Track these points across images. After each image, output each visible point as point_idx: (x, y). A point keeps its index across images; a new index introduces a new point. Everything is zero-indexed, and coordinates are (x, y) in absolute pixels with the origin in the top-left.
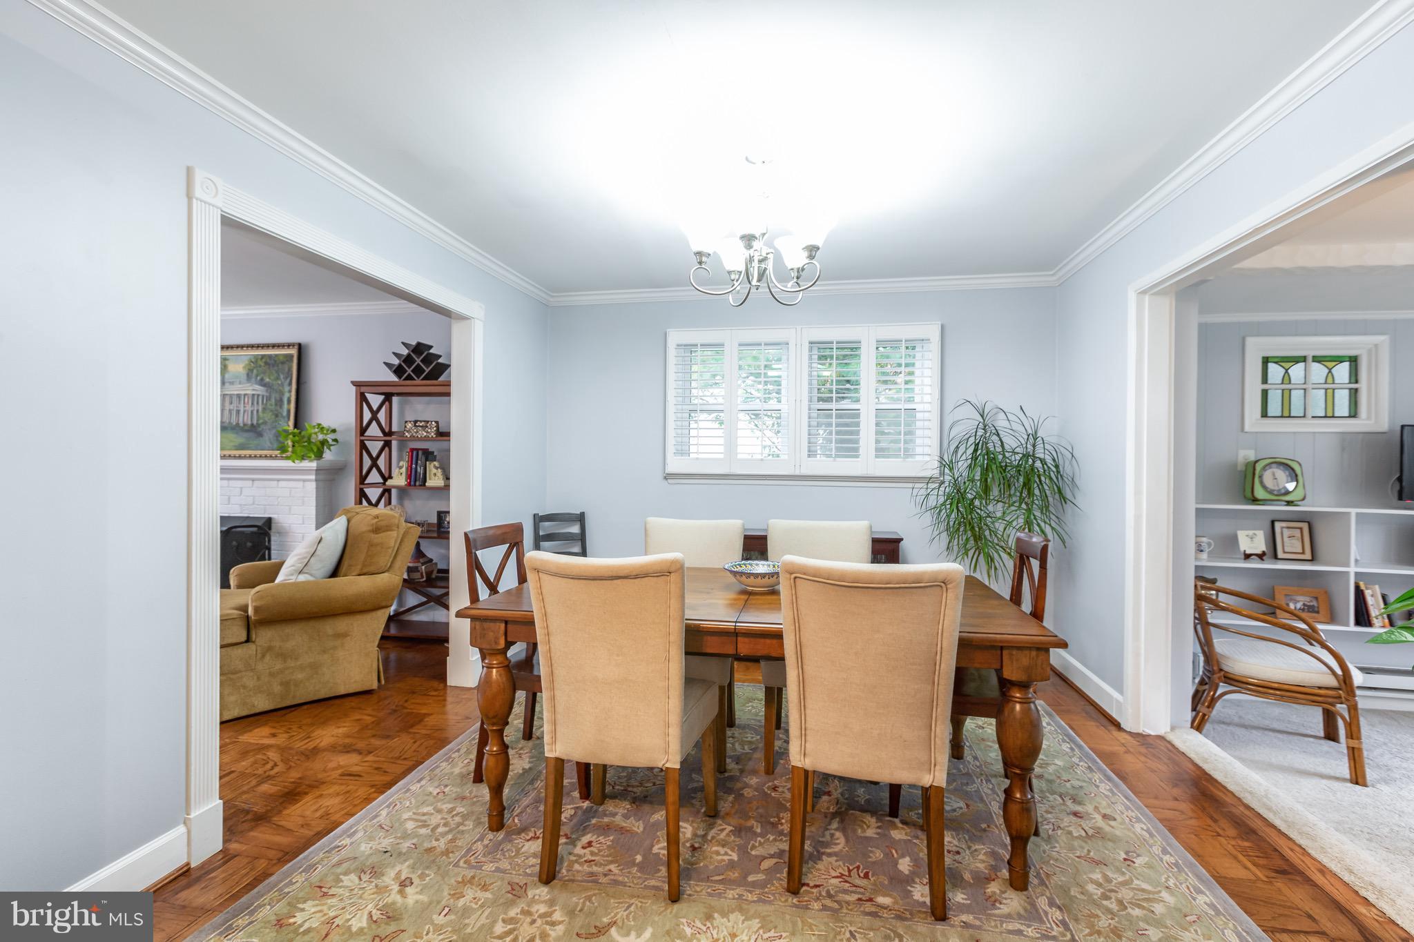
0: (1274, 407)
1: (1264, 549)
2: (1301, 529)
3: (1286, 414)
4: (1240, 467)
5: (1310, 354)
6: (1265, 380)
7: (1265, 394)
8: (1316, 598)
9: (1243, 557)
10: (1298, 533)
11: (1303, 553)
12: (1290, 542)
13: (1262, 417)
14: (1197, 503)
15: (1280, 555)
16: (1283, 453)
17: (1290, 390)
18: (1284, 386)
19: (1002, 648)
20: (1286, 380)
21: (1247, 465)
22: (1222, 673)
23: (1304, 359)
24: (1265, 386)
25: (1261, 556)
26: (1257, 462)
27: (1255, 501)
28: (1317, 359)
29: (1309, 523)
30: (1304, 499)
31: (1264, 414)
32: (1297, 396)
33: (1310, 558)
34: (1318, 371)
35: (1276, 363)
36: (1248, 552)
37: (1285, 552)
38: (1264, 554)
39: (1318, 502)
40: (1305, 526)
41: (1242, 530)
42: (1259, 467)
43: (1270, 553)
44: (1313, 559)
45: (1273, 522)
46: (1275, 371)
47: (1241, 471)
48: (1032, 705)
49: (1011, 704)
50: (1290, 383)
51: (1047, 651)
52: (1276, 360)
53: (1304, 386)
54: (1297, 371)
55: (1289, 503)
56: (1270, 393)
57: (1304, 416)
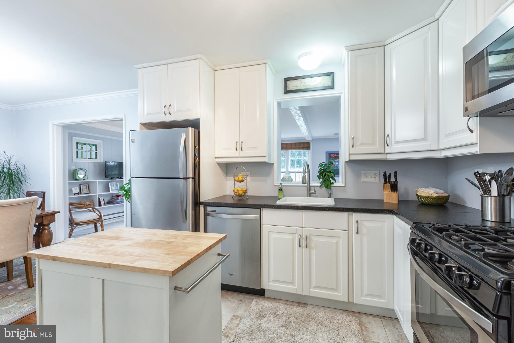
0: (79, 156)
1: (79, 192)
2: (86, 186)
3: (82, 157)
4: (72, 171)
5: (87, 143)
6: (77, 149)
7: (77, 152)
8: (91, 202)
9: (74, 194)
10: (85, 187)
11: (87, 192)
12: (84, 189)
13: (77, 158)
14: (69, 180)
15: (82, 193)
16: (82, 168)
17: (83, 151)
18: (82, 150)
19: (43, 217)
20: (82, 149)
21: (74, 170)
22: (74, 223)
23: (86, 144)
24: (77, 150)
25: (78, 194)
26: (76, 170)
27: (76, 179)
28: (89, 144)
29: (88, 184)
30: (87, 178)
31: (77, 157)
32: (84, 153)
33: (88, 193)
34: (89, 147)
35: (80, 144)
36: (75, 193)
37: (83, 192)
38: (79, 193)
39: (90, 179)
40: (87, 185)
41: (74, 187)
42: (77, 171)
43: (80, 193)
44: (89, 193)
45: (80, 185)
46: (79, 146)
47: (72, 172)
48: (50, 229)
49: (45, 230)
50: (83, 150)
51: (55, 215)
52: (79, 143)
53: (86, 151)
54: (84, 146)
55: (84, 180)
56: (78, 152)
57: (86, 158)
